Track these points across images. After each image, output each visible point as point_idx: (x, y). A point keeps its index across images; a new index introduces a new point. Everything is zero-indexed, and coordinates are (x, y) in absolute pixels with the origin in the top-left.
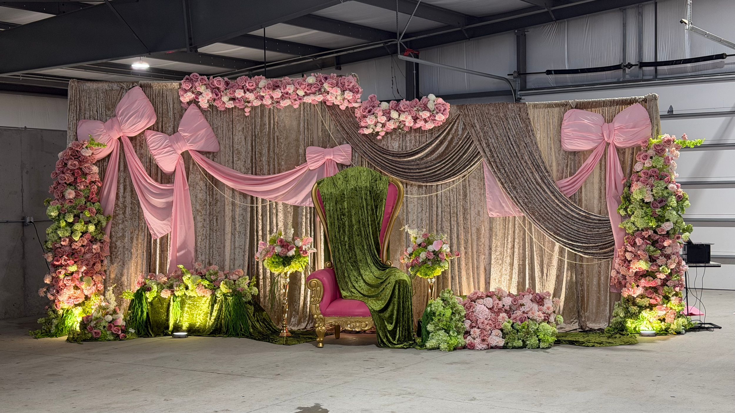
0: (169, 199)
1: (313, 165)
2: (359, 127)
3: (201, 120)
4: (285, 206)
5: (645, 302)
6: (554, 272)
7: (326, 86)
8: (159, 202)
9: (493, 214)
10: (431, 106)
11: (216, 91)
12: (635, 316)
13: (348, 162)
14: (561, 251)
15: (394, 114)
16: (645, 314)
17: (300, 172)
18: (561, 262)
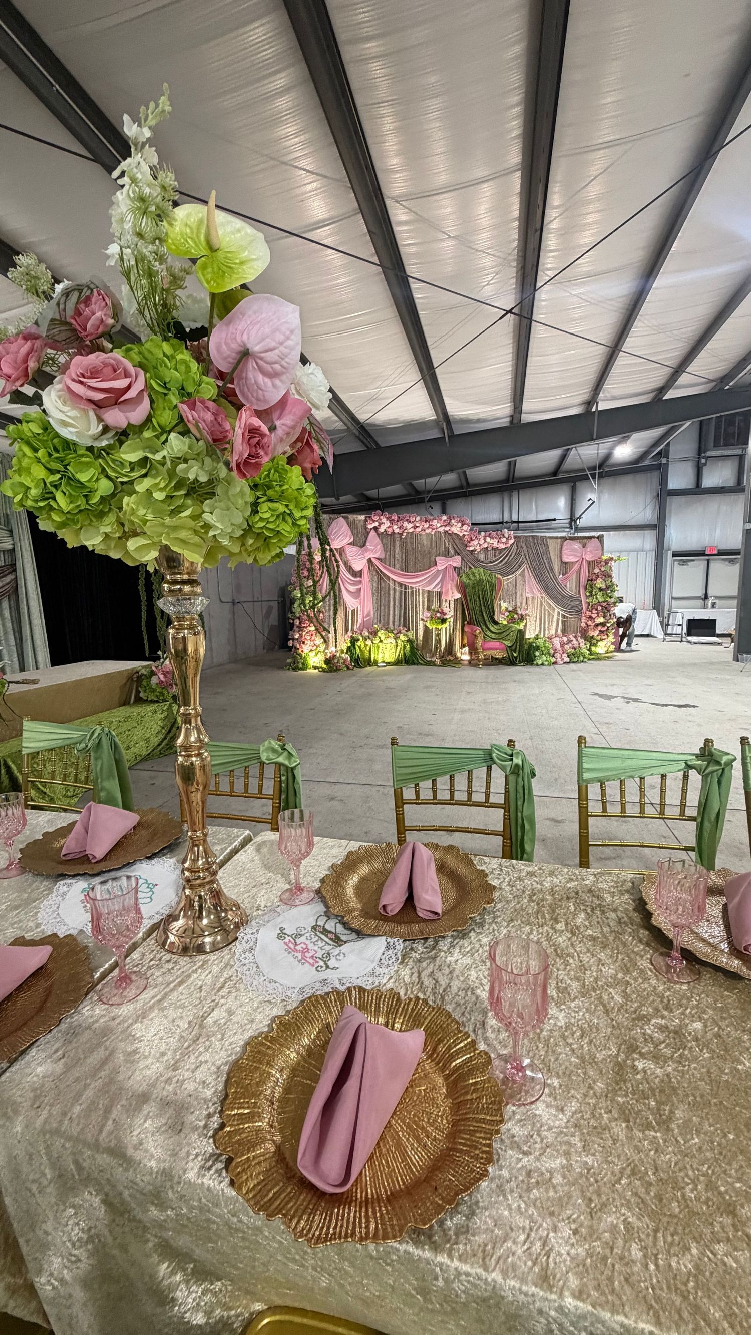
0: (359, 587)
1: (440, 567)
2: (466, 546)
3: (378, 540)
4: (423, 590)
5: (599, 638)
6: (554, 625)
7: (453, 521)
8: (352, 589)
9: (529, 595)
10: (506, 535)
11: (392, 522)
12: (595, 645)
13: (459, 566)
14: (559, 613)
15: (488, 539)
16: (599, 644)
17: (434, 570)
18: (558, 620)
